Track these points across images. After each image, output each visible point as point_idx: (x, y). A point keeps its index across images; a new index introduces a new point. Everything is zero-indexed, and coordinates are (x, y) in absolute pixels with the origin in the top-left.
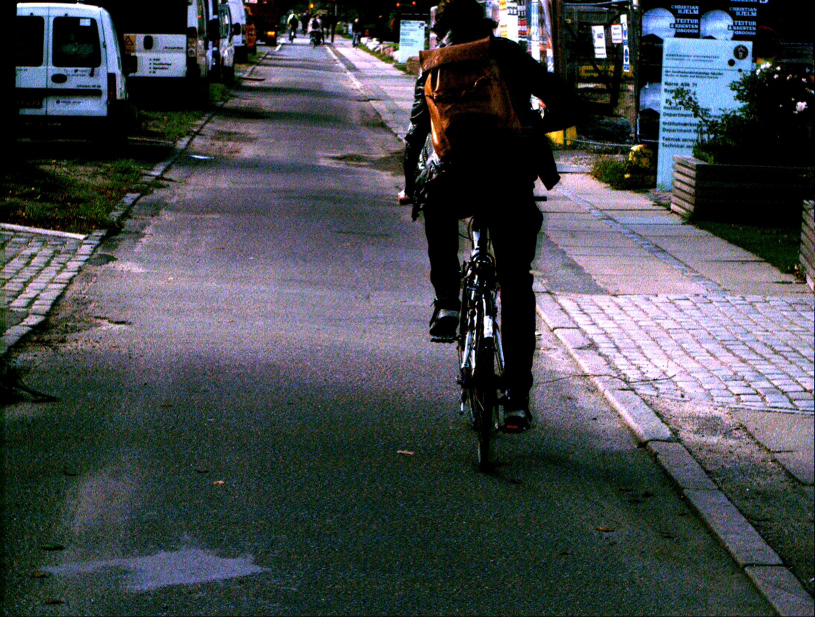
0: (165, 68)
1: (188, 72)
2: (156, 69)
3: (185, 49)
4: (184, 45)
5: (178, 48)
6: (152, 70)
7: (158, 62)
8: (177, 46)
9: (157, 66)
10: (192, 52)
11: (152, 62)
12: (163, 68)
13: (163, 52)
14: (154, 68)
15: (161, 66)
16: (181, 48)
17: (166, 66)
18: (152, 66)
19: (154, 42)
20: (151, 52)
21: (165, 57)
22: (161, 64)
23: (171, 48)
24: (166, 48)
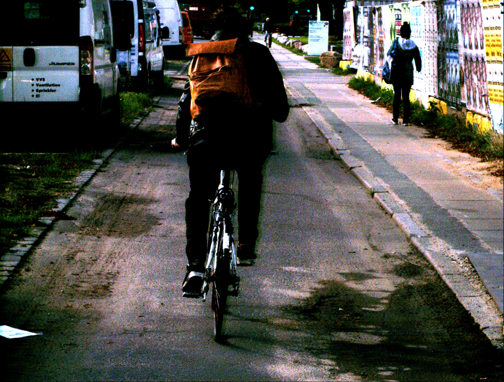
0: (53, 91)
1: (82, 95)
2: (41, 91)
3: (77, 65)
4: (75, 59)
5: (69, 64)
6: (35, 93)
7: (42, 83)
8: (67, 62)
9: (42, 88)
10: (86, 68)
11: (35, 82)
12: (48, 91)
13: (49, 69)
14: (37, 90)
15: (46, 88)
16: (73, 64)
17: (53, 88)
18: (35, 88)
19: (36, 56)
20: (32, 70)
21: (51, 76)
22: (47, 85)
23: (58, 64)
24: (53, 64)
